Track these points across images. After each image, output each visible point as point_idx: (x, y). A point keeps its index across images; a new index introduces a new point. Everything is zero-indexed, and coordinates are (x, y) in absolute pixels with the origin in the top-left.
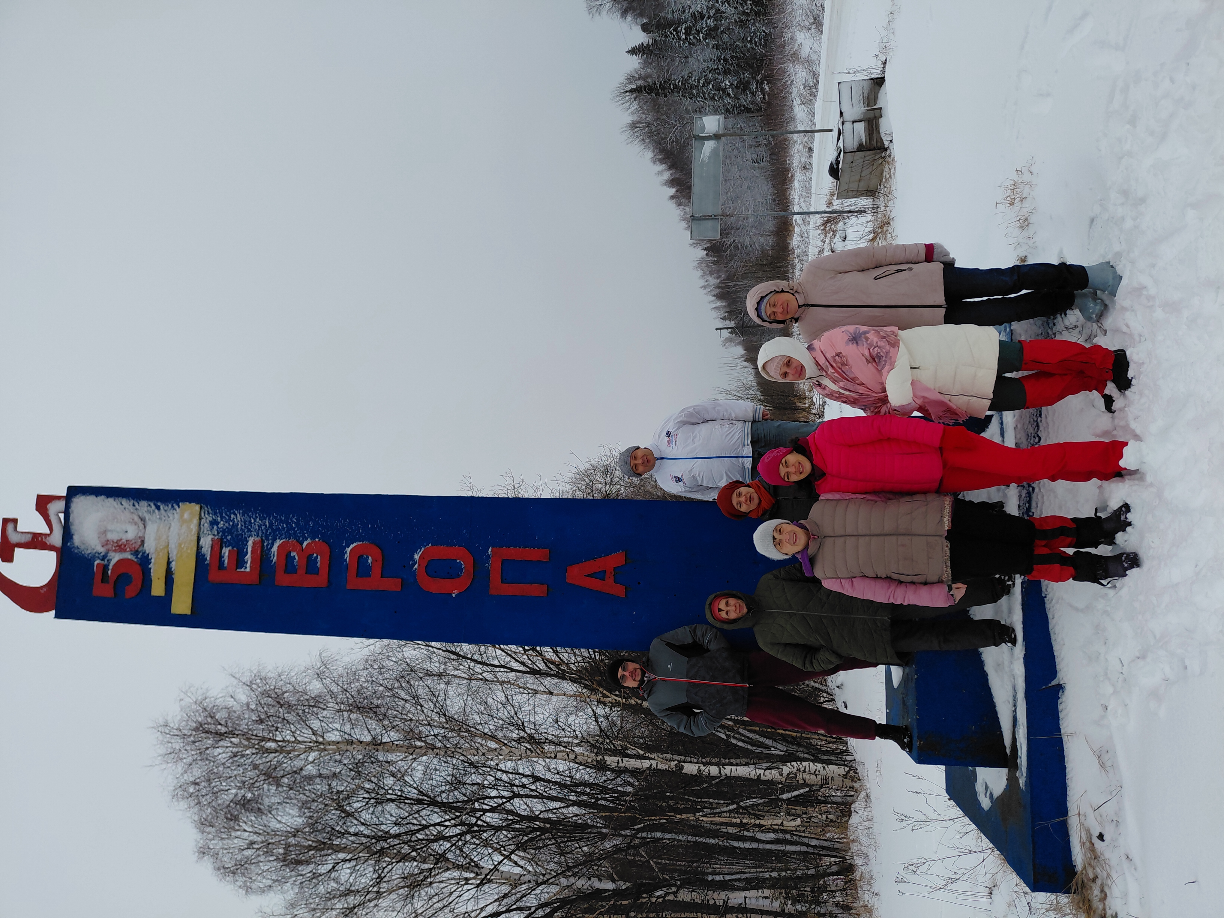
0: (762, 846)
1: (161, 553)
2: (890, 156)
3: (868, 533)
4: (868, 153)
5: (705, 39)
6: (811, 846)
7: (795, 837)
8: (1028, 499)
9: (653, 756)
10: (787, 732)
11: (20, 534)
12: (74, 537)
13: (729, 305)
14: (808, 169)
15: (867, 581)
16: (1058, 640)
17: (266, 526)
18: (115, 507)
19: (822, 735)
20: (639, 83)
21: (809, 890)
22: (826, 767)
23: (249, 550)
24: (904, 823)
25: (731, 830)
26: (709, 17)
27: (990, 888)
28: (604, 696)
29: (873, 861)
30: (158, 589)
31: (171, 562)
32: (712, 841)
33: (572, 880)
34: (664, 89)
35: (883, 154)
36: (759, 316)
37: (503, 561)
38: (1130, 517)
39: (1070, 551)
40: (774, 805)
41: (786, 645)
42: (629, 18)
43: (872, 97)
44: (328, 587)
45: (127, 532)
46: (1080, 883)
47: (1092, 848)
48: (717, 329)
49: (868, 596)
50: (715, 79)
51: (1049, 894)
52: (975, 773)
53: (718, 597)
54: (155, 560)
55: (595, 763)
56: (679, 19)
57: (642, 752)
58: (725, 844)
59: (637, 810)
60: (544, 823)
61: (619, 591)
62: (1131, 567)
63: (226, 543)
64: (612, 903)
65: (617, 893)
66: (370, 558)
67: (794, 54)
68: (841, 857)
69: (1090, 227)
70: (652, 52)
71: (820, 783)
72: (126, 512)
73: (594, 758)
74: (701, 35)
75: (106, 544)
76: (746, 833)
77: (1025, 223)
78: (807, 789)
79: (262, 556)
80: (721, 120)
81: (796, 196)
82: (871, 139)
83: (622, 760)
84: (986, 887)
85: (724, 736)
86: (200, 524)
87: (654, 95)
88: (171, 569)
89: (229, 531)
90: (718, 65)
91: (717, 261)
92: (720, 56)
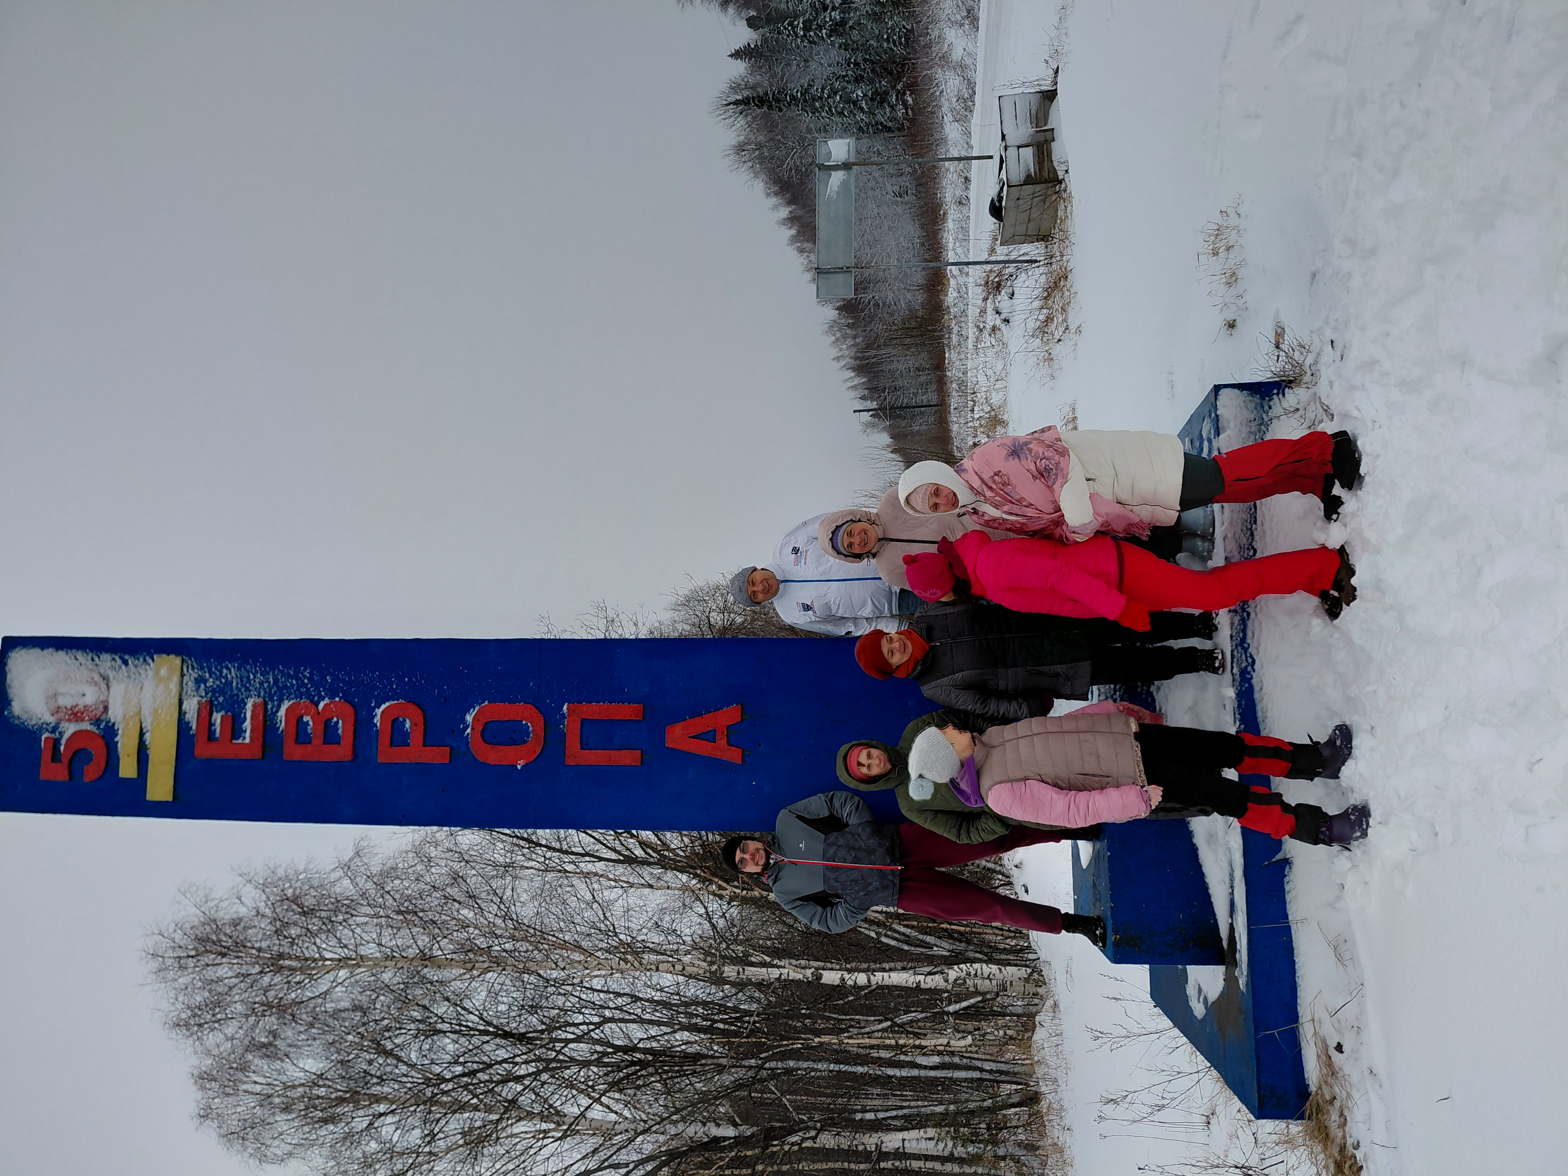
0: (923, 1073)
1: (131, 723)
2: (1065, 191)
4: (1038, 187)
5: (829, 36)
6: (987, 1071)
7: (965, 1060)
9: (782, 963)
10: (953, 927)
12: (13, 703)
13: (869, 381)
14: (965, 204)
17: (269, 683)
18: (67, 663)
19: (997, 928)
20: (746, 93)
21: (985, 1126)
22: (1003, 969)
23: (249, 715)
24: (1100, 1041)
25: (885, 1054)
26: (834, 9)
27: (1207, 1117)
28: (720, 888)
29: (1063, 1086)
30: (127, 769)
31: (144, 734)
32: (860, 1069)
33: (681, 1126)
34: (778, 101)
35: (1057, 187)
37: (583, 722)
40: (939, 1018)
42: (731, 10)
43: (1041, 114)
44: (353, 760)
45: (84, 695)
46: (1315, 1106)
47: (1329, 1063)
48: (855, 411)
50: (844, 89)
51: (1277, 1122)
52: (1185, 971)
53: (857, 746)
54: (124, 730)
55: (708, 975)
56: (795, 11)
57: (768, 959)
58: (877, 1072)
59: (764, 1033)
60: (645, 1054)
61: (733, 755)
63: (217, 706)
64: (733, 1154)
65: (740, 1142)
66: (408, 721)
67: (944, 57)
68: (1023, 1084)
69: (1312, 284)
70: (762, 56)
71: (995, 990)
72: (83, 668)
73: (707, 968)
74: (824, 31)
75: (57, 712)
76: (902, 1057)
77: (1232, 279)
78: (979, 998)
79: (265, 722)
80: (852, 143)
81: (951, 240)
82: (1041, 169)
83: (743, 969)
84: (1202, 1115)
85: (873, 934)
86: (182, 683)
87: (765, 108)
88: (144, 742)
89: (221, 691)
90: (847, 71)
91: (853, 324)
92: (850, 59)
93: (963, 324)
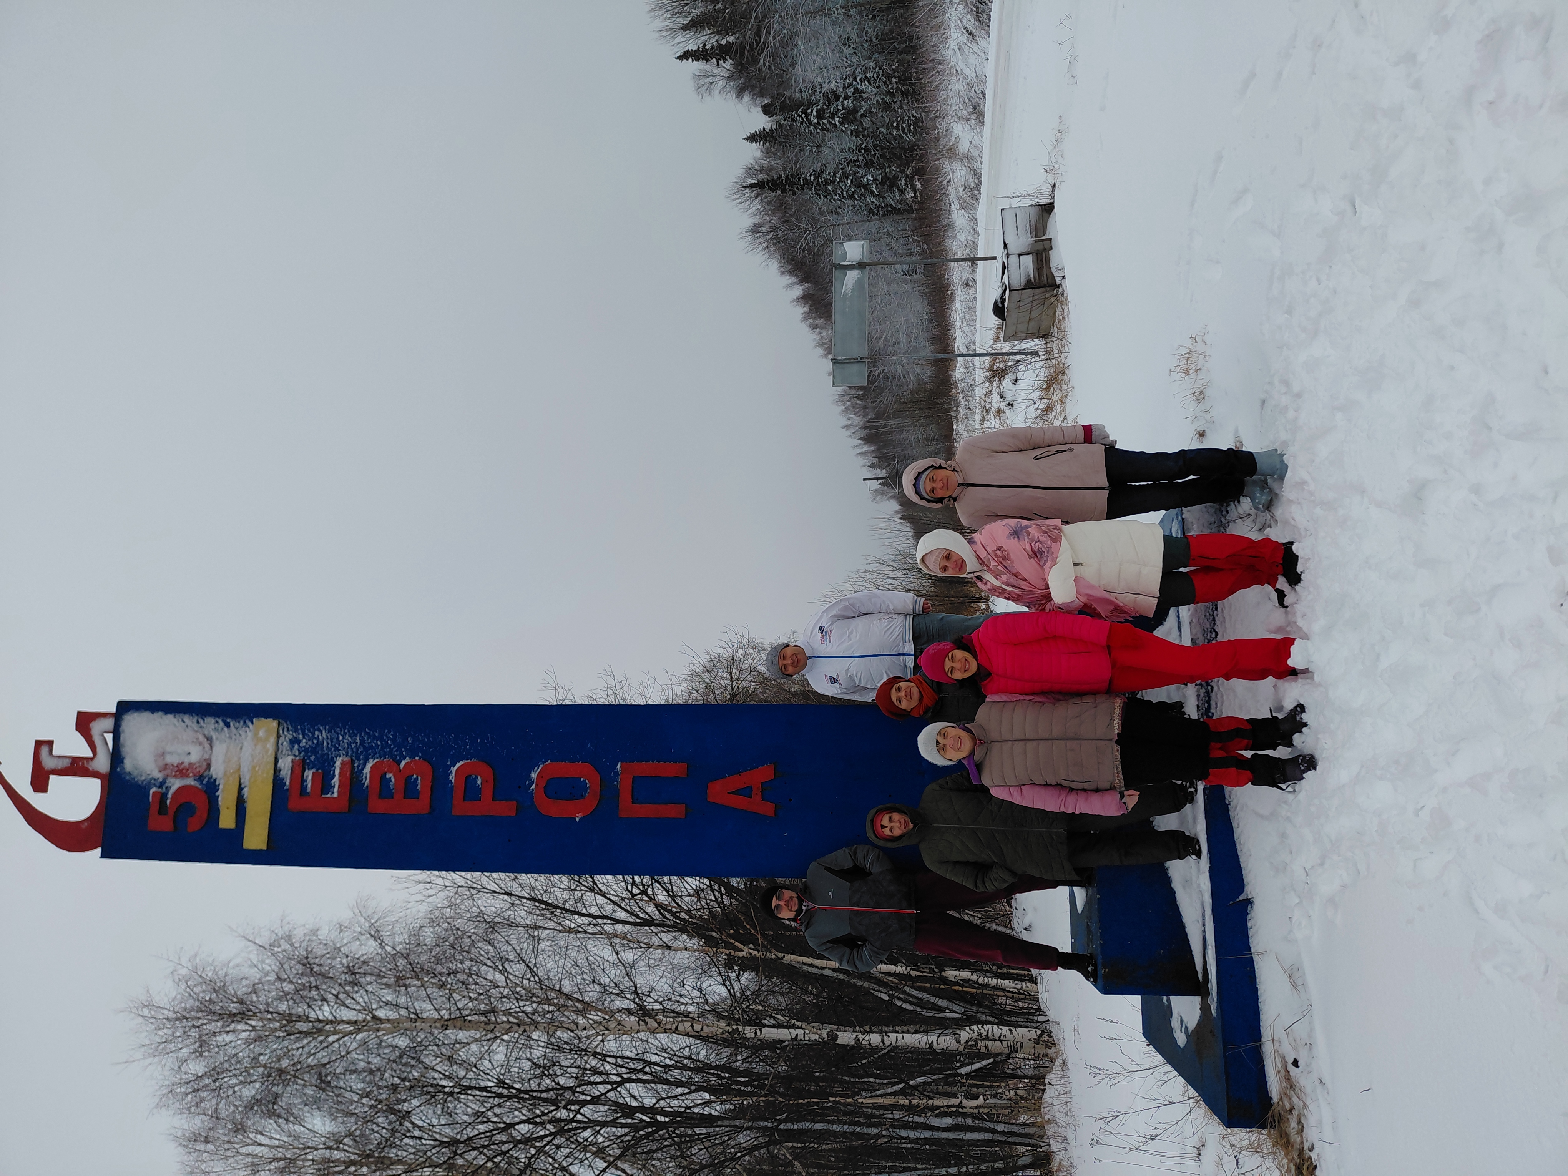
0: (936, 1135)
1: (231, 779)
2: (1062, 295)
3: (1036, 738)
4: (1037, 291)
5: (842, 123)
6: (999, 1133)
7: (977, 1122)
8: (1207, 699)
9: (799, 1024)
10: (965, 989)
11: (56, 759)
12: (125, 761)
13: (878, 449)
14: (972, 286)
15: (1037, 789)
16: (1245, 850)
17: (356, 743)
18: (175, 725)
20: (761, 176)
22: (1014, 1030)
23: (337, 772)
24: (1099, 1077)
25: (897, 1115)
26: (846, 97)
27: (1198, 1148)
28: (736, 949)
29: (1072, 1143)
30: (227, 820)
31: (243, 789)
32: (874, 1131)
34: (792, 184)
35: (1055, 291)
36: (917, 492)
37: (635, 778)
38: (1305, 717)
39: (1248, 754)
40: (951, 1080)
41: (956, 863)
42: (747, 98)
43: (1040, 226)
44: (430, 813)
45: (189, 754)
46: (1277, 1115)
47: (1288, 1077)
48: (865, 479)
49: (1038, 805)
50: (855, 173)
51: (1247, 1130)
52: (1169, 1006)
53: (880, 812)
54: (224, 787)
55: (725, 1037)
56: (809, 100)
57: (785, 1019)
58: (892, 1134)
59: (780, 1092)
61: (768, 809)
62: (1308, 769)
63: (308, 764)
66: (479, 778)
67: (951, 149)
68: (1033, 1146)
69: (1262, 409)
70: (776, 139)
71: (1006, 1051)
72: (189, 730)
73: (724, 1029)
74: (837, 119)
75: (165, 769)
76: (916, 1118)
77: (1200, 396)
78: (991, 1060)
79: (352, 778)
80: (865, 246)
81: (958, 319)
82: (1040, 275)
83: (761, 1030)
84: (1194, 1147)
85: (886, 997)
86: (278, 744)
87: (779, 192)
88: (243, 796)
89: (313, 750)
90: (857, 157)
91: (863, 396)
92: (861, 145)
93: (970, 399)
